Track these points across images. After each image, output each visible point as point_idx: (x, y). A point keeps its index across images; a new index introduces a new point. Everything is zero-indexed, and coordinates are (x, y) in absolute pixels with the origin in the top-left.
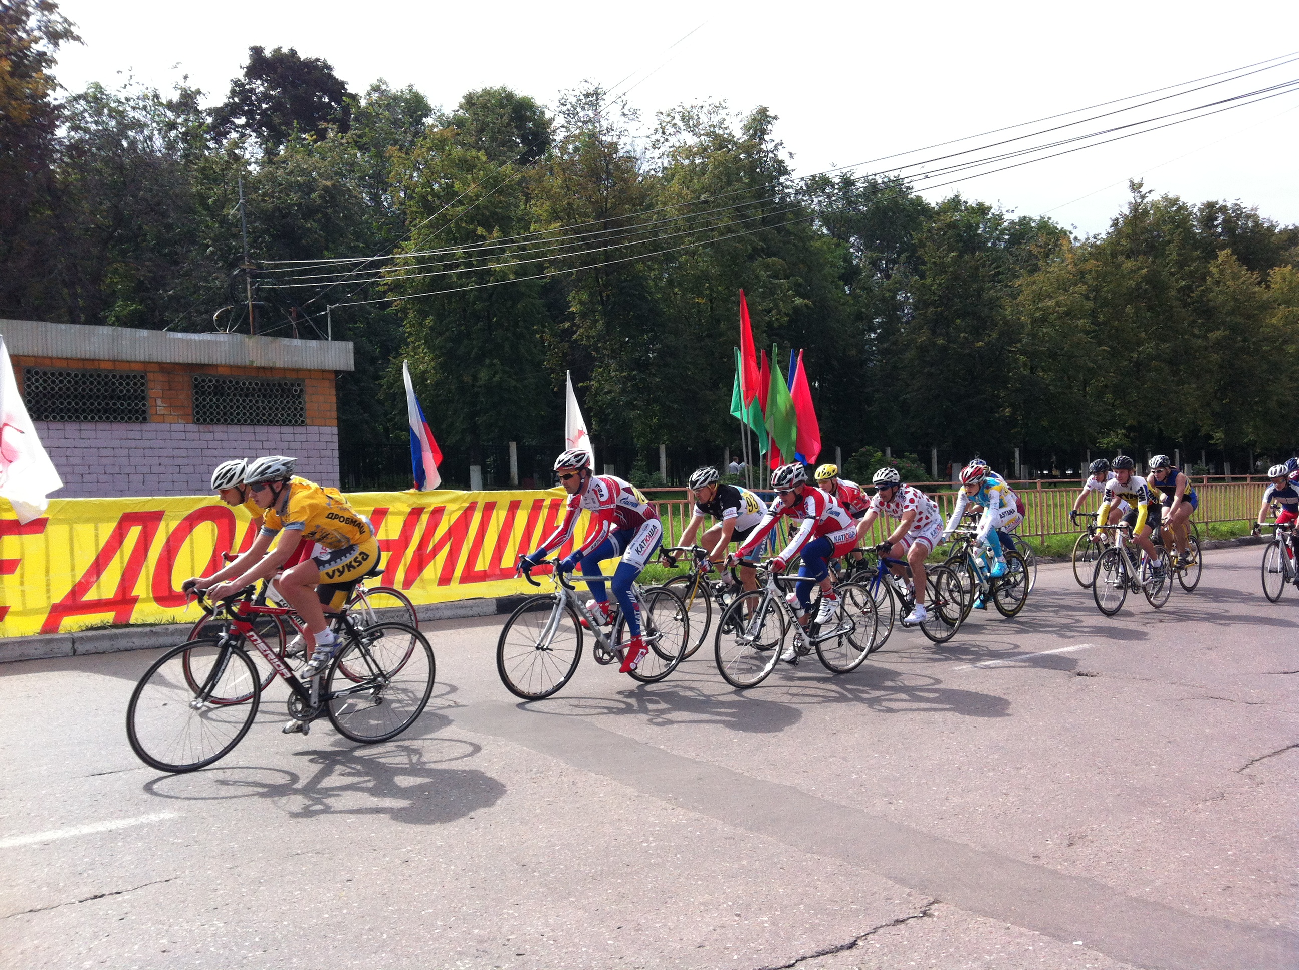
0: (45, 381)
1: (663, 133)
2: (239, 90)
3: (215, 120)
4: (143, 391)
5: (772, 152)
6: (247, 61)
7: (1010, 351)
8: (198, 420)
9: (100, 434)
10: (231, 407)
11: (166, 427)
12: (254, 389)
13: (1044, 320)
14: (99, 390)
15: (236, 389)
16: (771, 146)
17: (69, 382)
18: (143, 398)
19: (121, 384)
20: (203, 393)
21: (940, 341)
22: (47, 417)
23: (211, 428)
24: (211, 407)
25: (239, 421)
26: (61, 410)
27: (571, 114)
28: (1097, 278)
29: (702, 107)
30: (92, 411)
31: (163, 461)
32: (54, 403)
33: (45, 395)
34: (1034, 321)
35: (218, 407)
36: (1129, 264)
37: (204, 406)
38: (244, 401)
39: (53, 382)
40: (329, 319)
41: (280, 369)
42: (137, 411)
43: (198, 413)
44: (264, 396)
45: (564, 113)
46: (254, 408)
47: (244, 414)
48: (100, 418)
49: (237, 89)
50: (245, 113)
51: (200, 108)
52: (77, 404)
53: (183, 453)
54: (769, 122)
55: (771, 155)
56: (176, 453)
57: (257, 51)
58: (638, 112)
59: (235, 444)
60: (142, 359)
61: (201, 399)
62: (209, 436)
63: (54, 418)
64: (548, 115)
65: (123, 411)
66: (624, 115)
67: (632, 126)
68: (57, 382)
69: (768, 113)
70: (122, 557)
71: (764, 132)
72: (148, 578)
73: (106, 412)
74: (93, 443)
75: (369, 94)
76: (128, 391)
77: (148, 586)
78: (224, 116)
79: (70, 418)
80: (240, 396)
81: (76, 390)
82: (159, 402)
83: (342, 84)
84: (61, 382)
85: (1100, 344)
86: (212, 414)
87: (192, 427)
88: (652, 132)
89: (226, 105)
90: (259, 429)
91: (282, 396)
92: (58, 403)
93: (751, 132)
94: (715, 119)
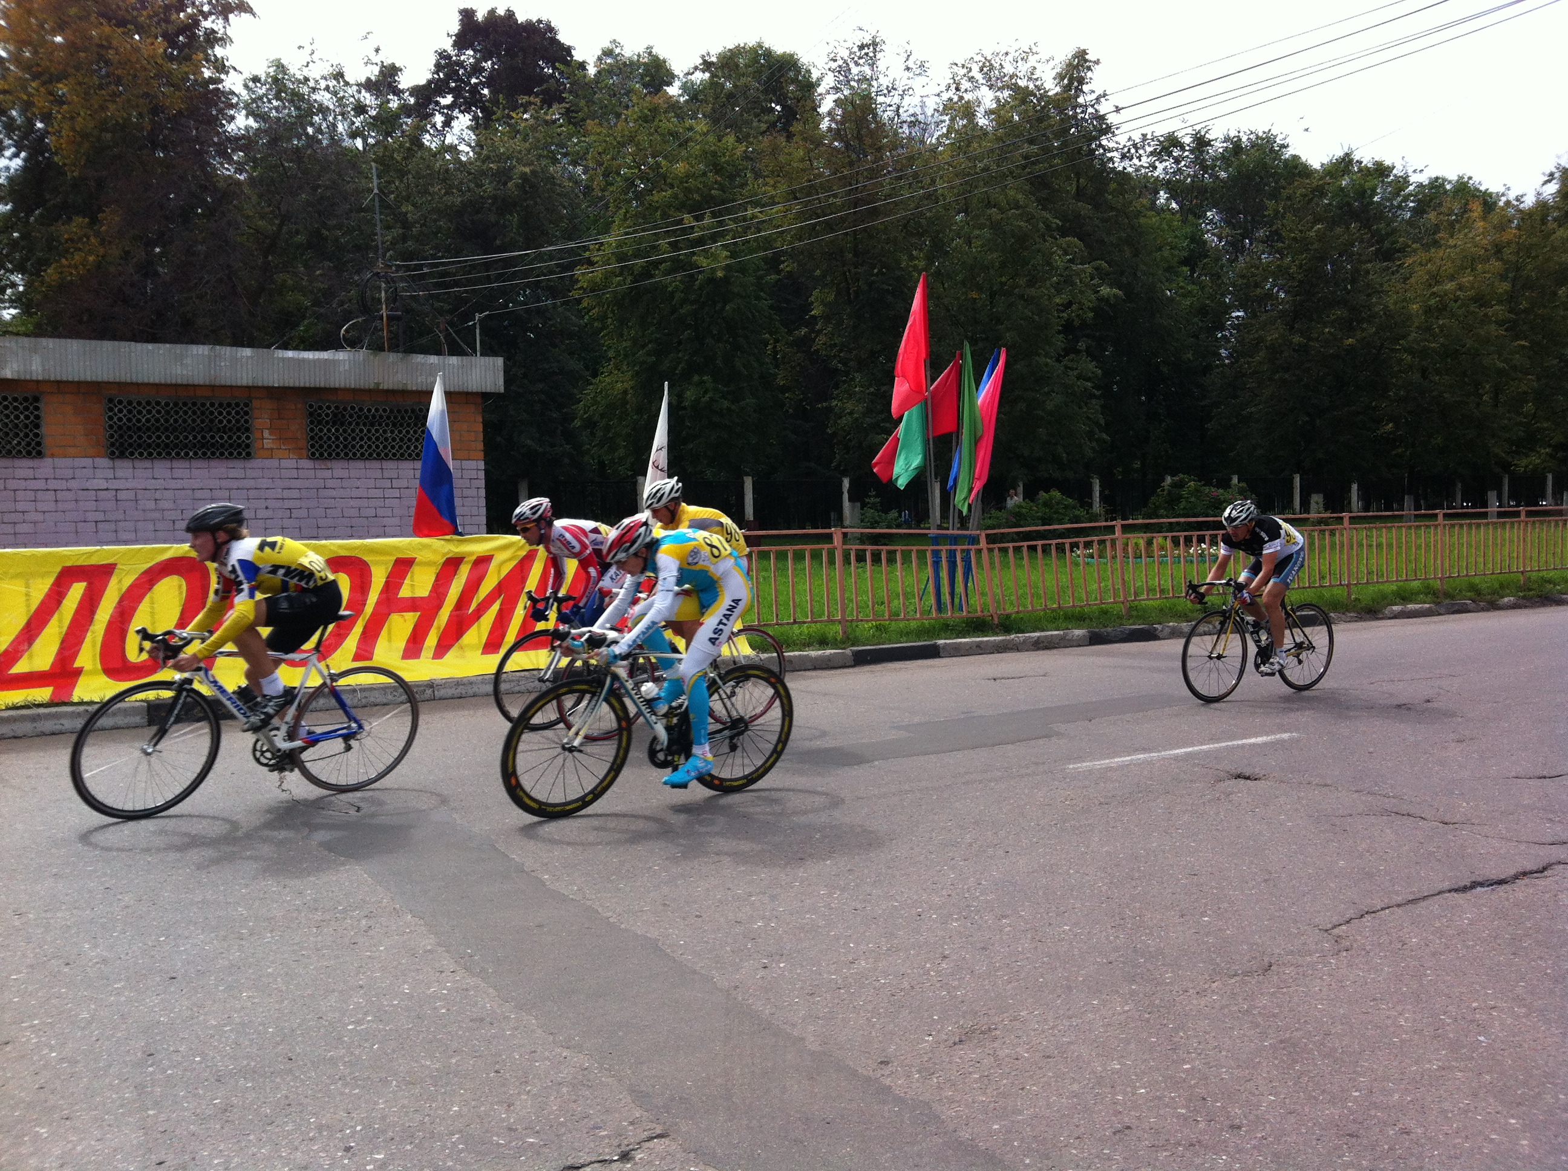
0: (130, 412)
1: (957, 89)
2: (445, 62)
3: (417, 99)
4: (246, 421)
6: (455, 27)
7: (1392, 350)
8: (313, 454)
9: (196, 472)
10: (354, 439)
11: (274, 463)
12: (381, 417)
13: (1441, 309)
14: (194, 421)
15: (359, 417)
16: (1090, 99)
17: (159, 412)
18: (247, 430)
19: (220, 413)
20: (320, 423)
21: (1297, 339)
22: (132, 454)
23: (329, 464)
24: (329, 438)
25: (362, 455)
26: (149, 446)
27: (843, 70)
28: (1518, 253)
29: (1007, 54)
30: (186, 446)
31: (272, 504)
32: (140, 437)
33: (129, 428)
34: (1428, 311)
35: (337, 438)
37: (321, 438)
38: (369, 431)
39: (140, 412)
40: (478, 331)
41: (412, 392)
42: (239, 445)
43: (313, 446)
44: (394, 425)
45: (832, 70)
46: (381, 439)
47: (369, 447)
48: (196, 454)
49: (443, 62)
50: (451, 91)
51: (401, 87)
52: (168, 437)
53: (295, 494)
54: (1089, 69)
55: (1090, 110)
56: (286, 494)
57: (467, 15)
58: (926, 65)
59: (359, 483)
60: (244, 383)
61: (316, 430)
62: (328, 474)
63: (141, 454)
64: (815, 75)
65: (222, 446)
66: (908, 69)
67: (917, 83)
68: (145, 412)
69: (1087, 57)
70: (60, 621)
71: (1081, 81)
72: (94, 646)
73: (203, 446)
74: (185, 483)
75: (600, 59)
76: (229, 421)
77: (94, 656)
78: (426, 94)
79: (159, 454)
80: (365, 424)
81: (167, 421)
82: (266, 434)
83: (568, 50)
84: (149, 412)
85: (1517, 337)
86: (330, 446)
87: (306, 463)
88: (944, 89)
89: (430, 82)
90: (389, 465)
91: (416, 425)
92: (145, 437)
93: (1066, 81)
94: (1023, 68)
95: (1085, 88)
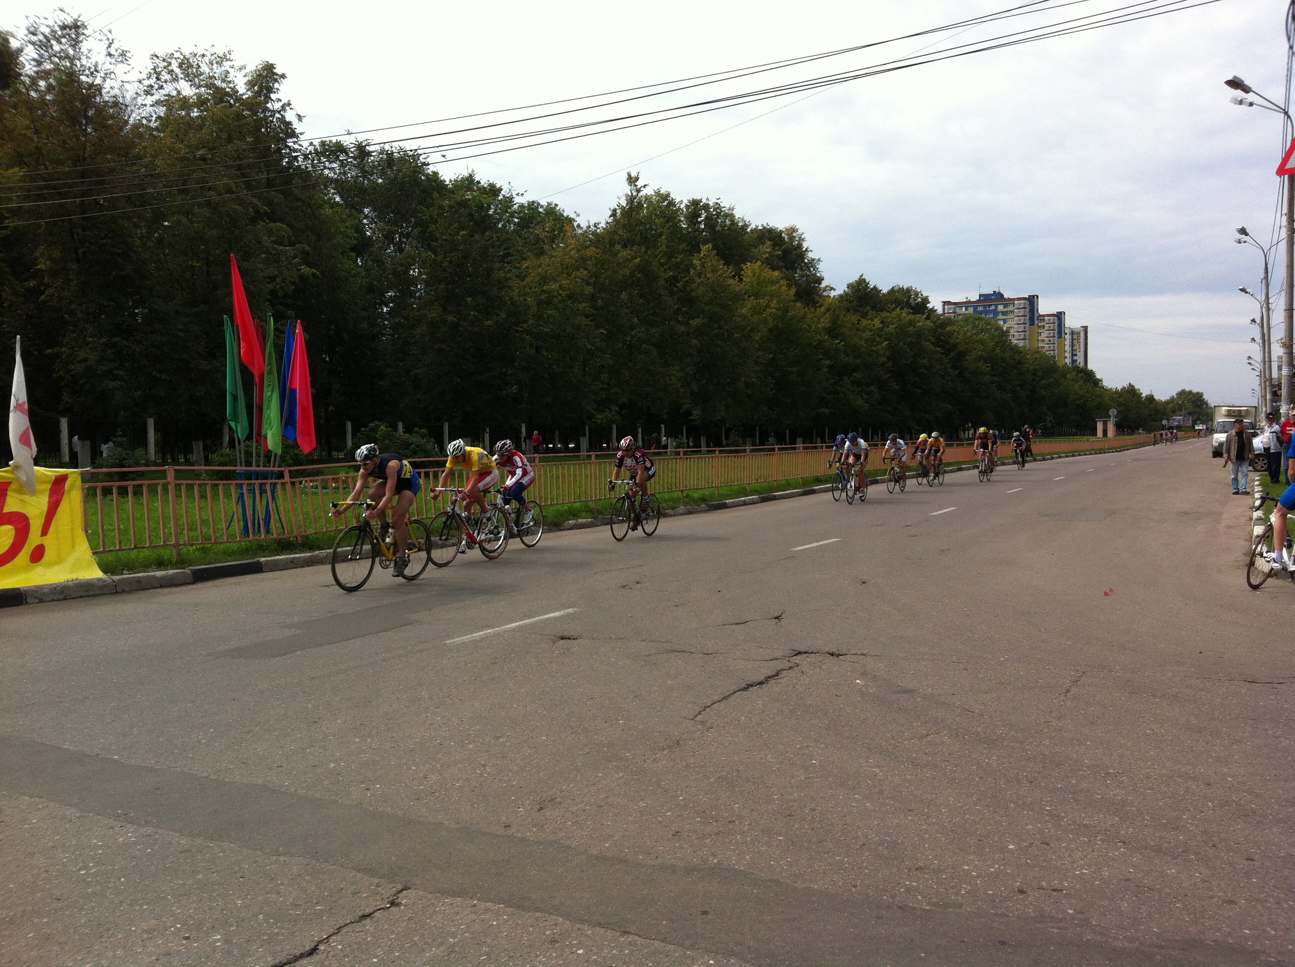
1: (158, 79)
5: (279, 112)
7: (517, 331)
13: (549, 302)
16: (278, 106)
21: (451, 318)
27: (44, 45)
28: (596, 265)
29: (203, 56)
34: (540, 303)
36: (624, 253)
45: (33, 44)
54: (276, 80)
55: (278, 115)
58: (128, 54)
66: (110, 55)
67: (120, 69)
69: (275, 71)
71: (270, 90)
85: (598, 327)
88: (145, 77)
93: (256, 88)
94: (218, 71)
95: (273, 96)
